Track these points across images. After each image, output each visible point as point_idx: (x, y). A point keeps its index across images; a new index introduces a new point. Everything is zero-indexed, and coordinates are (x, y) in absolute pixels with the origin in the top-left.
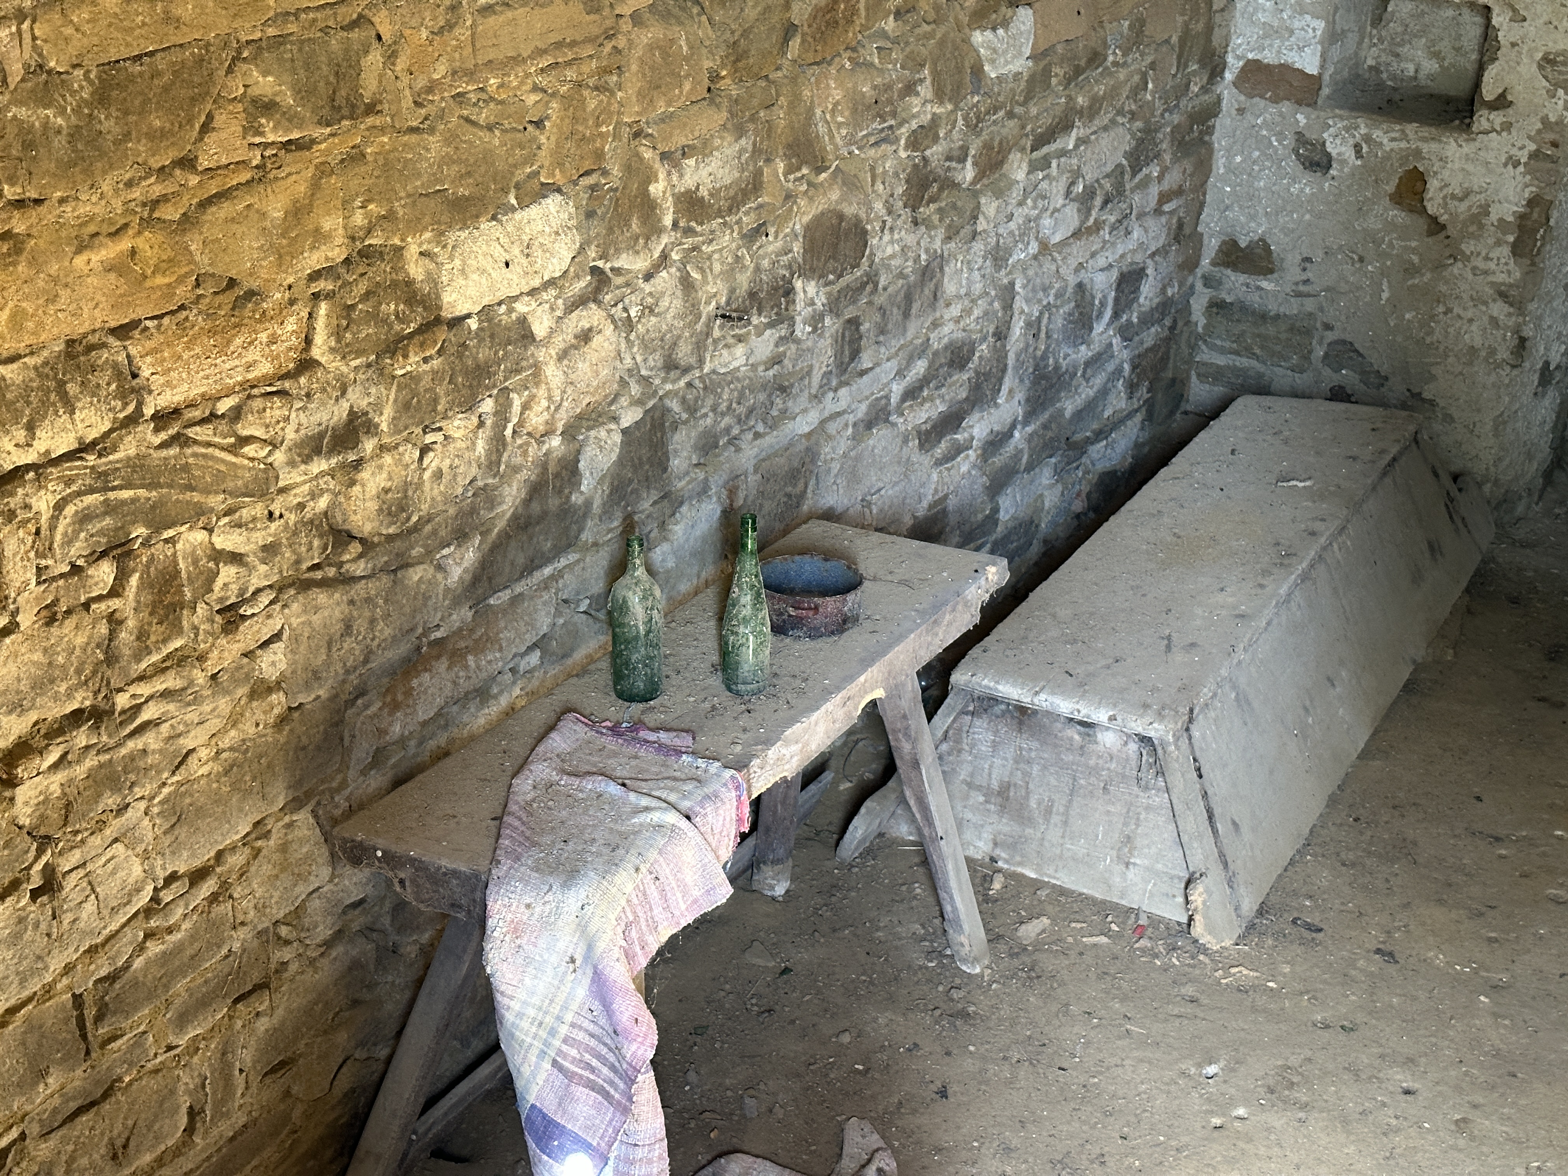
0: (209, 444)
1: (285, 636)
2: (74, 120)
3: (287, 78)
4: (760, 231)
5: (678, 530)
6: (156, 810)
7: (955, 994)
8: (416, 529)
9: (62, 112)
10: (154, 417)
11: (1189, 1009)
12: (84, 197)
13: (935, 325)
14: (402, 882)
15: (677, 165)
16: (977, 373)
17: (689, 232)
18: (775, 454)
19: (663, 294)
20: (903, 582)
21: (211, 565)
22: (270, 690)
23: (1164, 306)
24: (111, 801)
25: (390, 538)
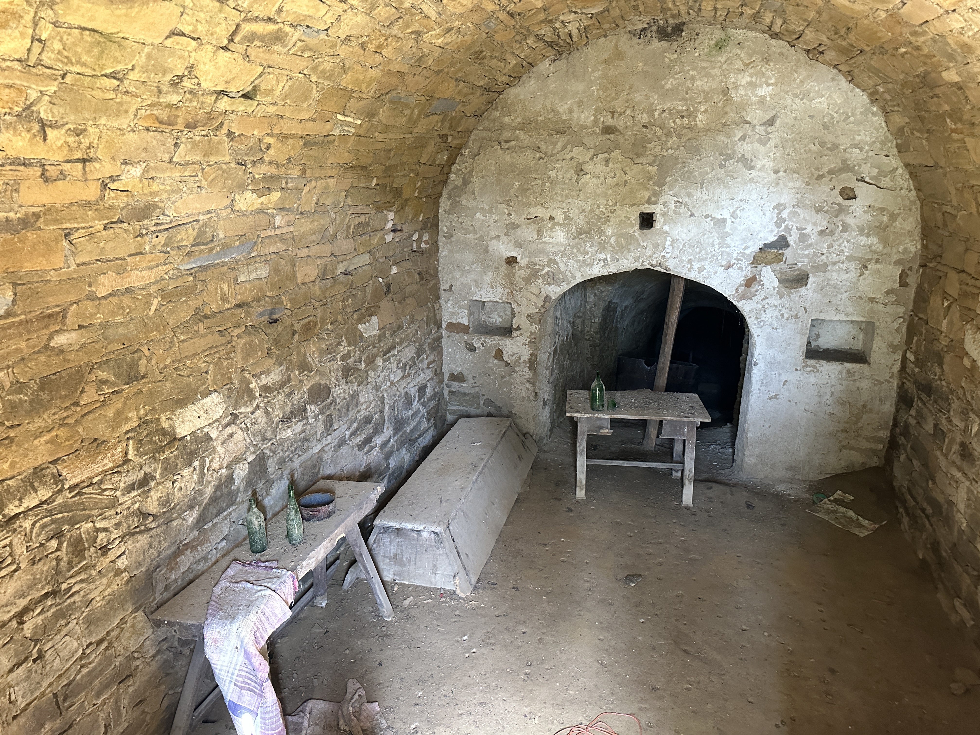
0: (91, 494)
1: (126, 553)
2: (31, 397)
3: (111, 372)
4: (292, 393)
5: (273, 491)
6: (81, 622)
7: (383, 629)
8: (174, 508)
9: (26, 395)
10: (69, 488)
11: (457, 619)
12: (36, 421)
13: (358, 412)
14: (175, 631)
15: (259, 377)
16: (375, 424)
17: (266, 397)
18: (307, 461)
19: (258, 418)
20: (350, 497)
21: (95, 534)
22: (122, 572)
23: (435, 395)
24: (62, 622)
25: (164, 513)
